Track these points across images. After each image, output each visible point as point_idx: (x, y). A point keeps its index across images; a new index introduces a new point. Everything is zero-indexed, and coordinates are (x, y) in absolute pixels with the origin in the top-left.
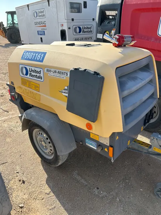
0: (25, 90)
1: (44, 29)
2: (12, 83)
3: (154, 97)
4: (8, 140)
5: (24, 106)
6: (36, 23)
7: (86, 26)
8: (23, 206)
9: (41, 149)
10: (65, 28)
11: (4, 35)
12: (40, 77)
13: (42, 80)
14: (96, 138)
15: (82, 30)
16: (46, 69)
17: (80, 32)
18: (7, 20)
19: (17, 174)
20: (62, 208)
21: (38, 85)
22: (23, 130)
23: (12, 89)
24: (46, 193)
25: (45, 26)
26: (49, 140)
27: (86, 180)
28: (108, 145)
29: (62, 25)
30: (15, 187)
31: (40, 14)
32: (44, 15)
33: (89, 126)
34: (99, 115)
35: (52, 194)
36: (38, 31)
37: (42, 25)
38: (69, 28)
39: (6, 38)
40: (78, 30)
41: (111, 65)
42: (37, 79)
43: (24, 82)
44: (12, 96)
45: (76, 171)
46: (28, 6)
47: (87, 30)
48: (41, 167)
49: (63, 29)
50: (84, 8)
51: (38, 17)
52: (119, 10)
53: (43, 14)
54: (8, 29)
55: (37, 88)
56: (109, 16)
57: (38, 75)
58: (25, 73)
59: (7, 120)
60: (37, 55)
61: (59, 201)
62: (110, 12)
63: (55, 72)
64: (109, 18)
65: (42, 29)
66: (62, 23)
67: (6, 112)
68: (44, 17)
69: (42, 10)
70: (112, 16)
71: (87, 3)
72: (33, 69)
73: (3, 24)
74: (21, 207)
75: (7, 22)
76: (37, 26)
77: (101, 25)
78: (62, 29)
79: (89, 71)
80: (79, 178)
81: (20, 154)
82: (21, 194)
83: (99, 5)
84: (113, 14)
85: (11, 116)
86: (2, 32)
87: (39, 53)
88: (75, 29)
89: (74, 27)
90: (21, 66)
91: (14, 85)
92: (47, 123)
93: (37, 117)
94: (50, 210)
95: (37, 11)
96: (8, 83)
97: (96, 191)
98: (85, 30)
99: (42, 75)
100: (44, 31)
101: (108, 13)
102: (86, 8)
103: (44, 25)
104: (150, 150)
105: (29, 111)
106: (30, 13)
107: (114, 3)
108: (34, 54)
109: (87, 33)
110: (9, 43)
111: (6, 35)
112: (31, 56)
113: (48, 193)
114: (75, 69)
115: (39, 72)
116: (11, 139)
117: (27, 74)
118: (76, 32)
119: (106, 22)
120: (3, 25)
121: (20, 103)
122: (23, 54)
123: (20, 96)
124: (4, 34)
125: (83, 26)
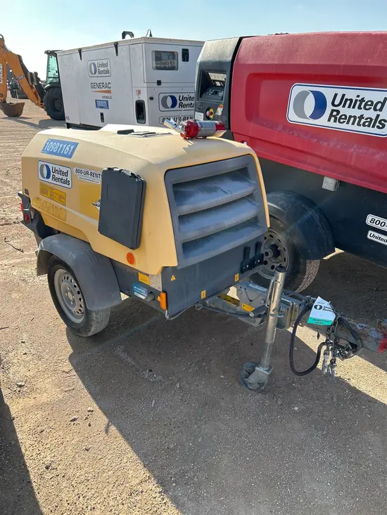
0: (45, 204)
1: (107, 97)
2: (26, 191)
3: (258, 224)
4: (14, 295)
5: (44, 231)
6: (93, 85)
7: (186, 95)
8: (23, 384)
9: (67, 307)
10: (144, 97)
11: (39, 101)
12: (66, 182)
13: (70, 186)
14: (146, 281)
15: (178, 102)
16: (75, 169)
17: (174, 105)
18: (48, 68)
19: (23, 344)
20: (86, 390)
21: (64, 195)
22: (39, 274)
23: (26, 201)
24: (64, 372)
25: (109, 92)
26: (77, 289)
27: (134, 359)
28: (161, 290)
29: (139, 92)
30: (15, 361)
31: (102, 69)
32: (107, 72)
33: (130, 258)
34: (142, 240)
35: (74, 373)
36: (96, 100)
37: (103, 89)
38: (151, 98)
39: (42, 107)
40: (169, 102)
41: (158, 166)
42: (63, 185)
43: (44, 190)
44: (26, 216)
45: (123, 347)
46: (80, 51)
47: (189, 102)
48: (65, 338)
49: (141, 99)
50: (184, 60)
51: (97, 74)
52: (228, 72)
53: (105, 69)
54: (48, 88)
55: (62, 198)
56: (214, 81)
57: (64, 178)
58: (45, 176)
59: (18, 264)
60: (65, 146)
61: (83, 382)
62: (216, 75)
63: (87, 173)
64: (215, 85)
65: (104, 97)
66: (139, 89)
67: (18, 252)
68: (107, 75)
69: (105, 62)
70: (220, 81)
71: (189, 51)
72: (57, 167)
73: (38, 76)
74: (21, 386)
75: (47, 74)
76: (96, 90)
77: (201, 96)
78: (138, 99)
79: (125, 172)
80: (123, 355)
81: (33, 317)
82: (23, 370)
83: (199, 60)
84: (220, 79)
85: (26, 259)
86: (35, 93)
87: (68, 143)
88: (164, 99)
89: (162, 96)
90: (41, 163)
91: (28, 194)
92: (73, 255)
93: (58, 246)
94: (66, 391)
95: (96, 62)
96: (21, 192)
97: (147, 374)
98: (184, 102)
99: (69, 178)
100: (107, 101)
101: (213, 76)
102: (188, 60)
103: (106, 89)
104: (238, 309)
105: (48, 239)
106: (83, 64)
107: (221, 59)
108: (61, 145)
109: (188, 108)
110: (49, 117)
111: (42, 102)
112: (57, 148)
113: (67, 371)
114: (109, 169)
115: (66, 174)
116: (20, 295)
117: (48, 177)
118: (165, 105)
119: (211, 91)
120: (38, 80)
121: (37, 227)
122: (46, 144)
123: (37, 213)
124: (39, 98)
125: (181, 95)
